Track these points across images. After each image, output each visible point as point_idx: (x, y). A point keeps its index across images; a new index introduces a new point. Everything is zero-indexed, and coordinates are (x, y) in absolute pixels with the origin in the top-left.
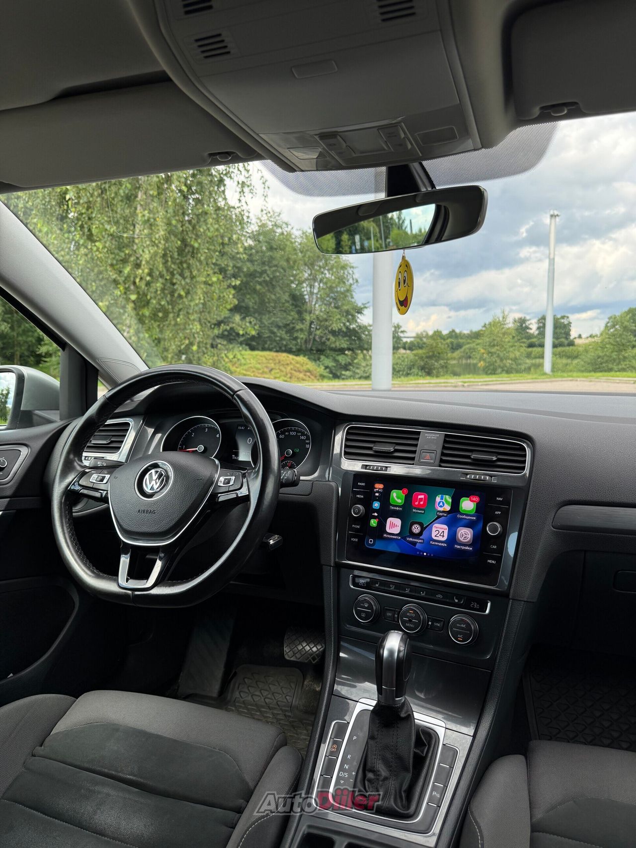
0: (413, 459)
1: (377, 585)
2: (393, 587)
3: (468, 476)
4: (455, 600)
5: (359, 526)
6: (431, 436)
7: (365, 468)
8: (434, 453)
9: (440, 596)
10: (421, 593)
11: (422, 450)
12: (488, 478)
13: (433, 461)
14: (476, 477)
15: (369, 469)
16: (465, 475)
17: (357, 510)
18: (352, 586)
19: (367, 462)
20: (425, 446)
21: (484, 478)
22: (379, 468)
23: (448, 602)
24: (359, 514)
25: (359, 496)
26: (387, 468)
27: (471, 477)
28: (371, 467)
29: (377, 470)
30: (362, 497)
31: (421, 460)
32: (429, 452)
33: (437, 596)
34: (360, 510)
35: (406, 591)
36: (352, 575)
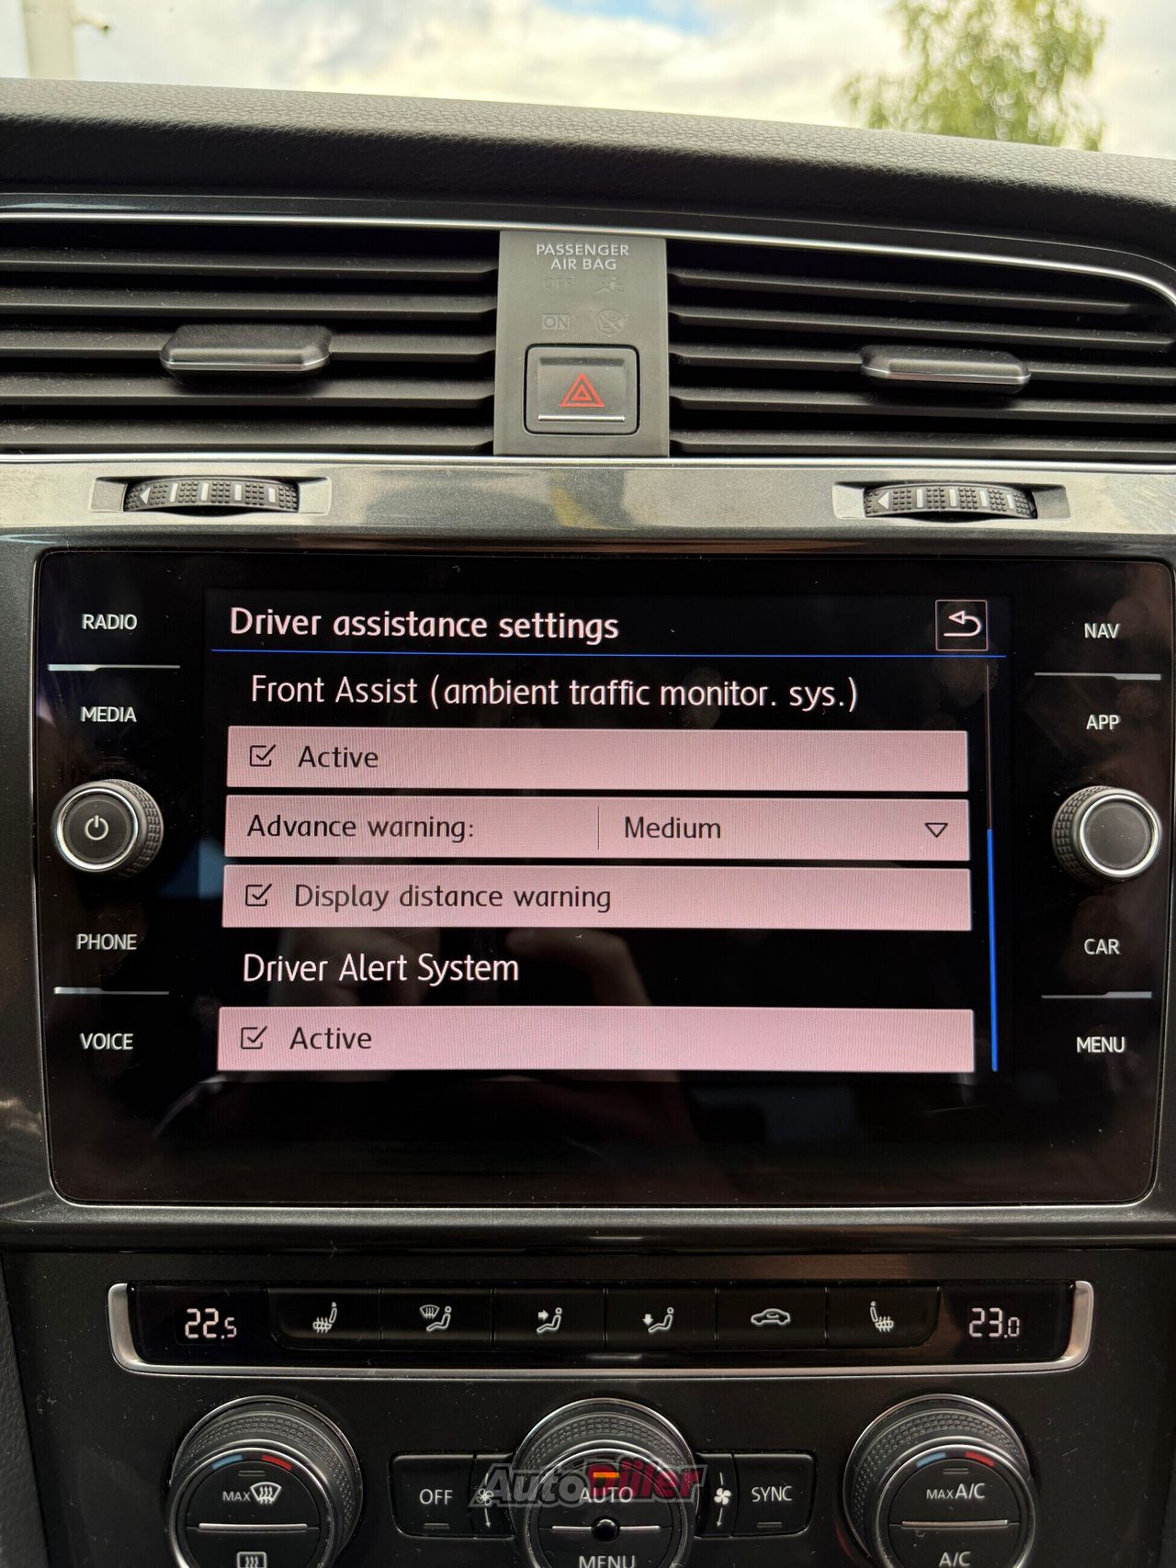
0: (480, 414)
1: (322, 1326)
2: (438, 1318)
3: (884, 499)
4: (876, 1324)
5: (129, 936)
6: (575, 252)
7: (125, 503)
8: (618, 362)
9: (777, 1316)
10: (648, 1319)
11: (530, 351)
12: (1011, 500)
13: (623, 418)
14: (943, 499)
15: (155, 506)
16: (860, 492)
17: (100, 823)
18: (136, 1355)
19: (137, 461)
20: (550, 322)
21: (993, 501)
22: (238, 494)
23: (827, 1344)
24: (119, 847)
25: (100, 714)
26: (297, 490)
27: (909, 503)
28: (166, 486)
29: (217, 504)
30: (128, 717)
31: (540, 417)
32: (586, 361)
33: (755, 1319)
34: (127, 819)
35: (539, 1331)
36: (122, 1285)
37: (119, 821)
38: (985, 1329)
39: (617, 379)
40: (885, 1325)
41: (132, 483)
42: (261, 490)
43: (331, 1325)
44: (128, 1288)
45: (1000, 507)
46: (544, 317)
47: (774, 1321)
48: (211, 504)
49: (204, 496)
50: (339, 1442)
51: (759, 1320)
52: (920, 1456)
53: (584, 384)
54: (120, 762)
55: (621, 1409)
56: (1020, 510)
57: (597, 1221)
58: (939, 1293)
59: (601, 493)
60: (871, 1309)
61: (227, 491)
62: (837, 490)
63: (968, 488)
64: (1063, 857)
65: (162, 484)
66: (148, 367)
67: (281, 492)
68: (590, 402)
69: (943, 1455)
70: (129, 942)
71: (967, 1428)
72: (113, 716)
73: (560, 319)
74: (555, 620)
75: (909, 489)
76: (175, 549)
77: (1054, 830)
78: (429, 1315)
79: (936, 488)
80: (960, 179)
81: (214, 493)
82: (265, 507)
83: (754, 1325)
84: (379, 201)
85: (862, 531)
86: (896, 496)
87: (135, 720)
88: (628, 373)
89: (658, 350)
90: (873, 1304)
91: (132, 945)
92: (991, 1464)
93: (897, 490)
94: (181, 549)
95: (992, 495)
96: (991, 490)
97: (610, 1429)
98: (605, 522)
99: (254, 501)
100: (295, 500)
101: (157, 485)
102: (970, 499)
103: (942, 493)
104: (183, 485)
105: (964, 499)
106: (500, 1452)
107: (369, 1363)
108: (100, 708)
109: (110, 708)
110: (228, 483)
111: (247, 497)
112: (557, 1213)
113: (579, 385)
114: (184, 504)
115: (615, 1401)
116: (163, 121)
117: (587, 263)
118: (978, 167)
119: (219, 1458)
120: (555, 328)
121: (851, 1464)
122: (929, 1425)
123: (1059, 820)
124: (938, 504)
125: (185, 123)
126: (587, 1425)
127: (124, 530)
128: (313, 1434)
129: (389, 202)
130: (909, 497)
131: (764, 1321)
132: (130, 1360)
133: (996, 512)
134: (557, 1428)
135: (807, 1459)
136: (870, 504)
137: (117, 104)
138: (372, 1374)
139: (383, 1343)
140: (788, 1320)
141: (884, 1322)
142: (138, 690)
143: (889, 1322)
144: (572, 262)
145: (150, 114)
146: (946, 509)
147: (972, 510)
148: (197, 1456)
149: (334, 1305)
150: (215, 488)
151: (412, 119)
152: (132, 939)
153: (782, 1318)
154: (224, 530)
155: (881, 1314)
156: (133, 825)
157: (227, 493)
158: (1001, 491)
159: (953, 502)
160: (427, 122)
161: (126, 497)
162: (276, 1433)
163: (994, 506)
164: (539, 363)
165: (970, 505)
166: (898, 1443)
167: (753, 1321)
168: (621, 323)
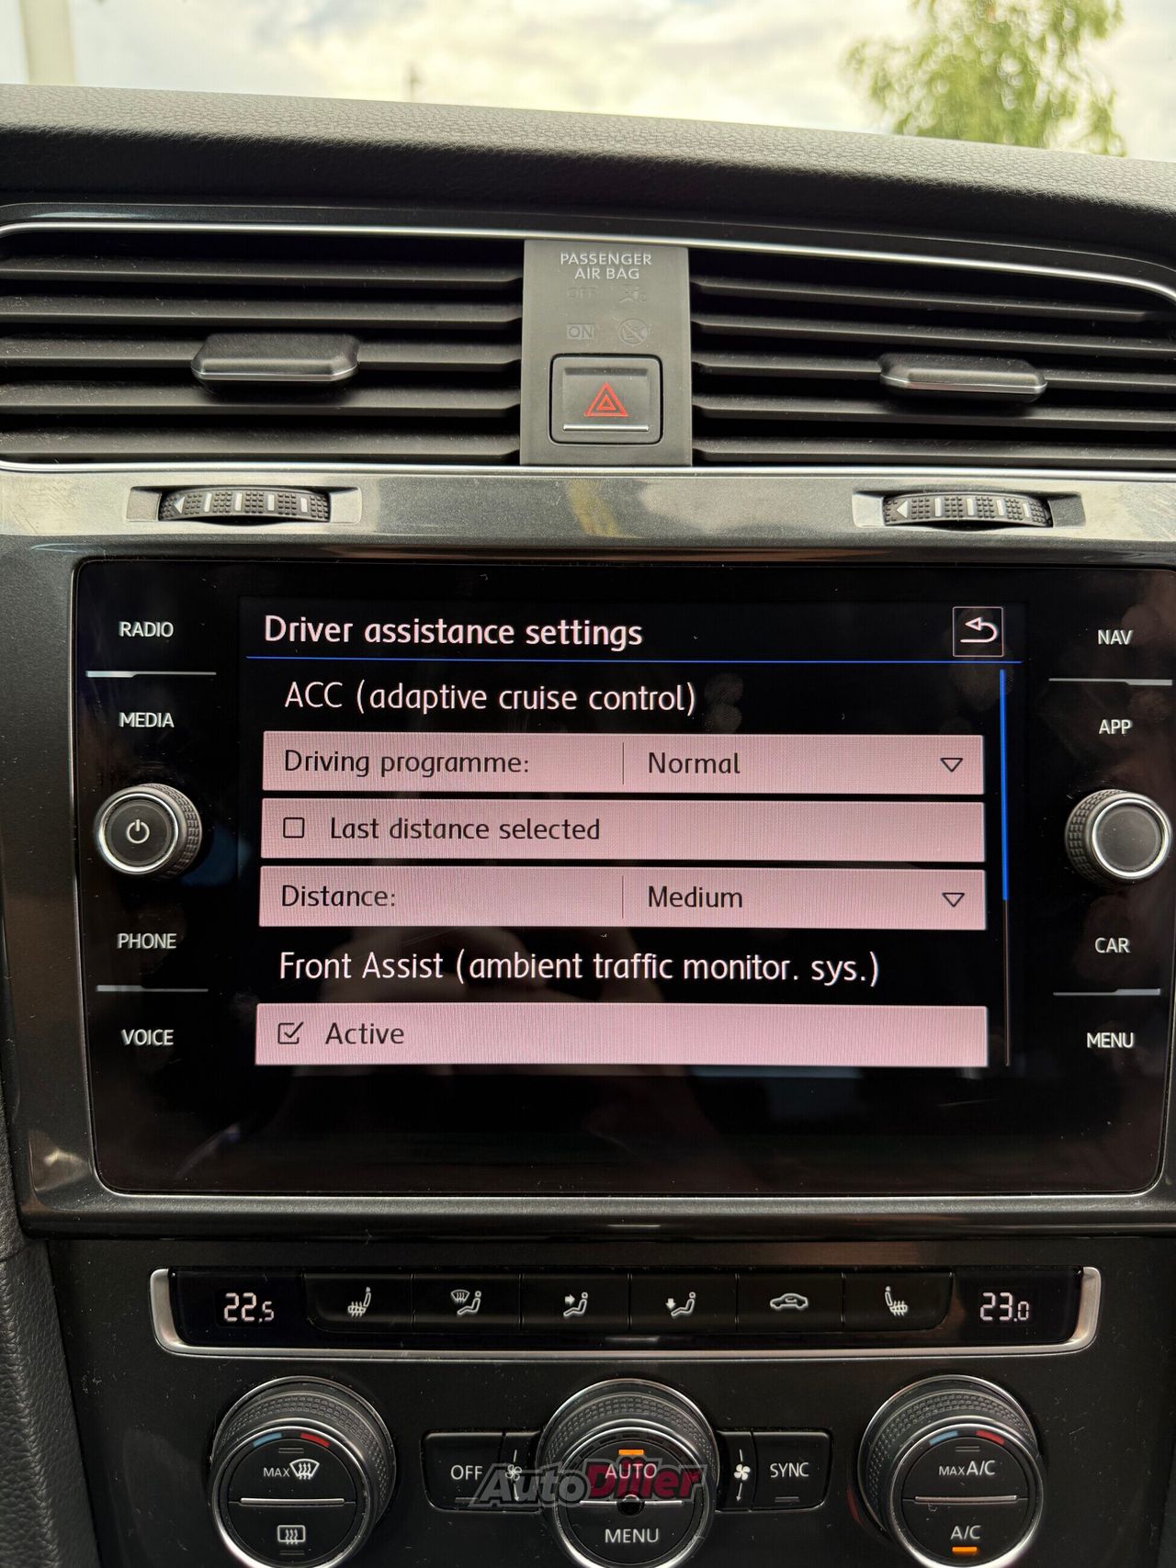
0: (507, 424)
1: (357, 1310)
2: (469, 1302)
3: (903, 508)
4: (891, 1308)
5: (169, 935)
6: (598, 262)
7: (160, 512)
8: (642, 372)
9: (795, 1301)
10: (671, 1303)
11: (555, 361)
12: (1027, 509)
13: (647, 428)
14: (961, 508)
15: (190, 516)
16: (880, 500)
17: (141, 827)
18: (177, 1337)
19: (170, 471)
20: (574, 332)
21: (1010, 509)
22: (271, 503)
23: (843, 1327)
24: (160, 849)
25: (138, 719)
26: (328, 500)
27: (928, 512)
28: (200, 496)
29: (251, 514)
30: (165, 722)
31: (566, 427)
32: (610, 371)
33: (774, 1303)
34: (167, 824)
35: (566, 1314)
36: (163, 1271)
37: (160, 824)
38: (997, 1312)
39: (641, 388)
40: (899, 1309)
41: (166, 493)
42: (294, 500)
43: (365, 1309)
44: (170, 1273)
45: (1016, 515)
46: (568, 327)
47: (792, 1305)
48: (244, 514)
49: (238, 506)
50: (373, 1421)
51: (778, 1304)
52: (933, 1435)
53: (609, 394)
54: (158, 767)
55: (645, 1389)
56: (1035, 518)
57: (623, 1210)
58: (952, 1279)
59: (626, 502)
60: (886, 1293)
61: (260, 501)
62: (857, 499)
63: (985, 498)
64: (1075, 859)
65: (196, 494)
66: (179, 376)
67: (313, 502)
68: (613, 411)
69: (955, 1434)
70: (169, 941)
71: (978, 1408)
72: (151, 721)
73: (584, 328)
74: (580, 627)
75: (928, 498)
76: (210, 558)
77: (1066, 833)
78: (460, 1299)
79: (954, 497)
80: (979, 188)
81: (248, 503)
82: (297, 517)
83: (773, 1310)
84: (404, 210)
85: (882, 539)
86: (915, 504)
87: (173, 726)
88: (651, 383)
89: (681, 359)
90: (888, 1289)
91: (171, 944)
92: (1002, 1442)
93: (915, 499)
94: (216, 558)
95: (1009, 504)
96: (1007, 499)
97: (635, 1408)
98: (630, 530)
99: (287, 511)
100: (326, 509)
101: (192, 494)
102: (987, 508)
103: (960, 502)
104: (217, 495)
105: (981, 508)
106: (528, 1430)
107: (402, 1345)
108: (138, 714)
109: (148, 714)
110: (261, 493)
111: (280, 508)
112: (584, 1202)
113: (604, 394)
114: (218, 514)
115: (639, 1381)
116: (193, 132)
117: (610, 273)
118: (997, 176)
119: (259, 1436)
120: (580, 338)
121: (866, 1442)
122: (941, 1405)
123: (1072, 823)
124: (956, 513)
125: (215, 134)
126: (612, 1404)
127: (160, 539)
128: (349, 1413)
129: (415, 211)
130: (928, 506)
131: (782, 1306)
132: (171, 1342)
133: (1012, 521)
134: (582, 1408)
135: (822, 1437)
136: (889, 512)
137: (147, 115)
138: (405, 1355)
139: (415, 1327)
140: (806, 1304)
141: (899, 1306)
142: (175, 695)
143: (903, 1306)
144: (596, 271)
145: (179, 125)
146: (964, 518)
147: (989, 519)
148: (238, 1435)
149: (368, 1289)
150: (248, 498)
151: (437, 130)
152: (171, 938)
153: (800, 1303)
154: (258, 539)
155: (896, 1298)
156: (173, 829)
157: (261, 504)
158: (1017, 500)
159: (971, 512)
160: (453, 133)
161: (161, 507)
162: (315, 1412)
163: (1011, 515)
164: (564, 373)
165: (988, 514)
166: (911, 1422)
167: (772, 1305)
168: (644, 333)
